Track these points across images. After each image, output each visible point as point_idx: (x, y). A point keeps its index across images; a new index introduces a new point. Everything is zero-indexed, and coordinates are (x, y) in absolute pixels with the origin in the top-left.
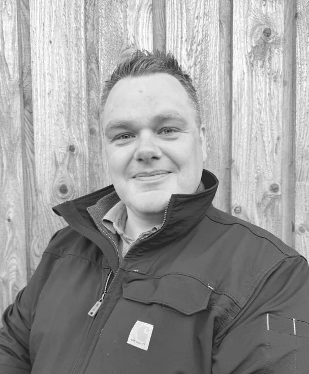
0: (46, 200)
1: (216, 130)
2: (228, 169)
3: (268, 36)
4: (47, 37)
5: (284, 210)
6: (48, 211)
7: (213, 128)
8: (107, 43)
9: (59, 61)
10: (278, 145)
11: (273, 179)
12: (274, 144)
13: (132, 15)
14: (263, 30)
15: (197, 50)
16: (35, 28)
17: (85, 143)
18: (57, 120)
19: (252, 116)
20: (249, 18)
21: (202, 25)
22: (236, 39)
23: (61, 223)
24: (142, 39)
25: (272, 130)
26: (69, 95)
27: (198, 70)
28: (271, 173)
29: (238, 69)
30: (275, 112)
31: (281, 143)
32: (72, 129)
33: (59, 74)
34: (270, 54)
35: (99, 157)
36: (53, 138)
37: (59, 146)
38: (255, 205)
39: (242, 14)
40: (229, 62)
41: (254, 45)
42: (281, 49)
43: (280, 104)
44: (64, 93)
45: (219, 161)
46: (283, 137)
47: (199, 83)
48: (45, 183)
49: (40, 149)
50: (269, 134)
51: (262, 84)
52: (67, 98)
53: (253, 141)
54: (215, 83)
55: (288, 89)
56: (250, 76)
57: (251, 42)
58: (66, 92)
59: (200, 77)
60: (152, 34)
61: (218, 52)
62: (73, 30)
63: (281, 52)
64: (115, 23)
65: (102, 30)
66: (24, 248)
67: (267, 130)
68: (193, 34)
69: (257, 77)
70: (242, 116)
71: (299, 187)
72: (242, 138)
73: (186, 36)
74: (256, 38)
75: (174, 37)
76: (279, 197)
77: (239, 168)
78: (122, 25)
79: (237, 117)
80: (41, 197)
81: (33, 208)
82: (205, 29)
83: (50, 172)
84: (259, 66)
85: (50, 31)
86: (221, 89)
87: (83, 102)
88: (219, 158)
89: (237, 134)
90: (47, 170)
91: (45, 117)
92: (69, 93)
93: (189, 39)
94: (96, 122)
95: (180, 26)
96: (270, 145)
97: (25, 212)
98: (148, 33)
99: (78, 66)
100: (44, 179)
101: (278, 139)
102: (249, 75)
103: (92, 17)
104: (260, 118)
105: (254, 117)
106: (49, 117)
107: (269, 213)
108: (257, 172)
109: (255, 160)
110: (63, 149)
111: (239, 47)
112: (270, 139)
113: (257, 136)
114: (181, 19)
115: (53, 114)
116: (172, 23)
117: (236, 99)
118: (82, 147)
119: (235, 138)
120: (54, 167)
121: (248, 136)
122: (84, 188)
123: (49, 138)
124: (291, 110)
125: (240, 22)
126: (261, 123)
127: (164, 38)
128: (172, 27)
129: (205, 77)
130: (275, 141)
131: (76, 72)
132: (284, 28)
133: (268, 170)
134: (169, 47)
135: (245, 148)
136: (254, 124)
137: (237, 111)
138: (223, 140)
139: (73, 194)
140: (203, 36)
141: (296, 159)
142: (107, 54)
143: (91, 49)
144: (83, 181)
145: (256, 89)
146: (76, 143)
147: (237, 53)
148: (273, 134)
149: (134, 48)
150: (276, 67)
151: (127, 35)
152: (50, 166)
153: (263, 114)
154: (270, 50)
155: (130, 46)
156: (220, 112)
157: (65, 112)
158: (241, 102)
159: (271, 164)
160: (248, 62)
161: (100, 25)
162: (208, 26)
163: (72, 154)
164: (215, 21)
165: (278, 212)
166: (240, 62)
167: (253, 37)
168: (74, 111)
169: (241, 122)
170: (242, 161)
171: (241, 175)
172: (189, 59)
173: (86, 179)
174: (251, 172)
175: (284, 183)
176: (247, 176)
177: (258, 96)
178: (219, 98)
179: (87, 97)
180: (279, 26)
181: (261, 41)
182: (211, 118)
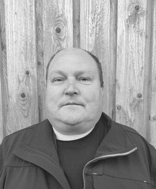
0: (14, 101)
1: (107, 63)
2: (114, 85)
3: (138, 10)
4: (14, 10)
5: (145, 108)
6: (14, 107)
7: (106, 62)
8: (47, 14)
9: (21, 24)
10: (142, 72)
11: (138, 91)
12: (140, 71)
14: (135, 7)
15: (97, 18)
16: (8, 6)
17: (35, 70)
18: (20, 57)
19: (128, 55)
21: (100, 4)
22: (119, 11)
23: (22, 114)
25: (139, 63)
26: (26, 43)
27: (98, 29)
28: (138, 87)
29: (120, 28)
30: (141, 53)
31: (144, 71)
32: (28, 62)
33: (20, 32)
34: (139, 20)
35: (43, 77)
37: (21, 71)
38: (128, 105)
40: (115, 25)
41: (129, 15)
42: (145, 17)
43: (144, 49)
44: (23, 42)
45: (109, 80)
46: (145, 67)
47: (98, 36)
48: (13, 92)
49: (10, 73)
50: (137, 65)
51: (134, 37)
52: (25, 45)
53: (128, 69)
54: (107, 36)
55: (149, 40)
56: (127, 33)
58: (24, 42)
59: (99, 33)
60: (72, 9)
61: (109, 19)
63: (145, 19)
64: (52, 2)
65: (44, 7)
66: (2, 127)
67: (136, 63)
68: (95, 9)
69: (131, 33)
70: (122, 55)
71: (153, 95)
72: (122, 68)
73: (91, 9)
74: (131, 11)
75: (85, 11)
77: (120, 84)
78: (56, 4)
79: (119, 56)
80: (11, 99)
81: (7, 106)
82: (102, 6)
83: (16, 86)
84: (132, 27)
85: (16, 7)
86: (110, 40)
87: (34, 47)
88: (109, 78)
89: (119, 65)
90: (14, 85)
91: (13, 55)
92: (26, 42)
93: (93, 12)
94: (41, 58)
95: (88, 4)
96: (138, 72)
97: (3, 108)
98: (70, 8)
99: (31, 27)
100: (13, 90)
101: (142, 68)
104: (132, 56)
105: (129, 56)
106: (15, 55)
107: (136, 109)
108: (130, 87)
109: (129, 80)
110: (23, 73)
111: (121, 16)
112: (137, 68)
113: (131, 67)
114: (89, 0)
115: (18, 54)
116: (83, 2)
117: (119, 46)
118: (33, 72)
119: (118, 67)
120: (18, 83)
121: (125, 67)
122: (34, 95)
123: (15, 67)
124: (149, 52)
125: (122, 2)
126: (133, 59)
127: (79, 11)
128: (84, 5)
129: (102, 33)
130: (140, 70)
131: (30, 30)
132: (147, 5)
133: (136, 85)
134: (81, 16)
135: (123, 73)
136: (129, 60)
137: (120, 52)
138: (112, 69)
139: (28, 98)
140: (100, 10)
141: (152, 79)
142: (47, 20)
143: (38, 18)
144: (34, 91)
145: (130, 40)
146: (30, 70)
147: (120, 20)
148: (139, 65)
149: (62, 17)
150: (142, 28)
151: (59, 9)
152: (16, 82)
153: (134, 54)
154: (139, 18)
155: (60, 16)
156: (110, 53)
157: (24, 52)
158: (122, 47)
159: (138, 82)
160: (126, 24)
161: (43, 4)
162: (104, 4)
163: (28, 76)
164: (108, 1)
165: (141, 109)
166: (122, 25)
167: (129, 10)
168: (29, 52)
169: (122, 58)
170: (122, 80)
171: (121, 88)
172: (93, 23)
173: (35, 90)
174: (127, 87)
175: (145, 93)
176: (125, 89)
177: (131, 44)
178: (110, 45)
179: (36, 44)
180: (144, 4)
181: (133, 12)
182: (105, 56)
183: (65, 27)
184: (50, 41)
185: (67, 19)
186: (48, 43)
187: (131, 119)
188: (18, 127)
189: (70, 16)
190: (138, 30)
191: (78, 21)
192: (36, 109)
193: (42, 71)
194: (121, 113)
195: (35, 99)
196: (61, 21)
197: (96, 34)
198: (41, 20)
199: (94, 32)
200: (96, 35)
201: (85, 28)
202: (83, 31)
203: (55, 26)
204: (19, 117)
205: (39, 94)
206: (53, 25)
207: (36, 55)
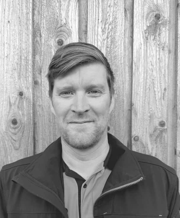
0: (2, 129)
1: (121, 83)
2: (129, 110)
3: (158, 19)
4: (7, 18)
5: (169, 139)
6: (3, 136)
7: (119, 82)
8: (47, 23)
9: (14, 35)
10: (165, 94)
11: (161, 118)
12: (162, 93)
13: (64, 5)
14: (154, 15)
15: (109, 28)
17: (31, 90)
18: (12, 74)
19: (147, 73)
20: (145, 7)
21: (112, 12)
22: (136, 20)
23: (12, 145)
24: (71, 21)
25: (161, 83)
26: (20, 58)
27: (109, 42)
28: (160, 113)
30: (163, 71)
31: (167, 93)
32: (22, 81)
33: (14, 44)
34: (160, 31)
35: (40, 100)
36: (9, 87)
37: (13, 92)
38: (148, 136)
39: (140, 4)
40: (131, 37)
41: (148, 25)
42: (167, 28)
43: (166, 66)
44: (17, 56)
45: (123, 104)
46: (168, 89)
47: (110, 50)
48: (2, 117)
50: (159, 86)
51: (154, 51)
53: (147, 91)
54: (121, 50)
55: (172, 56)
56: (146, 46)
57: (147, 23)
58: (18, 56)
59: (111, 47)
60: (78, 17)
61: (123, 30)
62: (25, 14)
63: (167, 30)
64: (53, 9)
65: (44, 15)
67: (157, 84)
69: (150, 47)
70: (139, 73)
73: (101, 18)
74: (150, 20)
75: (93, 20)
76: (165, 130)
77: (137, 109)
78: (58, 11)
79: (136, 74)
82: (114, 14)
83: (6, 110)
85: (9, 15)
86: (125, 55)
87: (30, 62)
88: (123, 102)
89: (136, 86)
90: (4, 108)
91: (4, 72)
92: (20, 56)
93: (103, 21)
94: (39, 76)
95: (97, 12)
96: (159, 94)
98: (75, 16)
99: (27, 38)
100: (2, 115)
101: (165, 90)
102: (144, 45)
103: (38, 6)
104: (152, 75)
105: (148, 74)
106: (6, 72)
107: (159, 141)
108: (150, 113)
109: (148, 104)
110: (15, 94)
111: (138, 27)
112: (159, 90)
113: (150, 88)
114: (98, 7)
115: (9, 70)
116: (92, 10)
117: (136, 62)
118: (28, 93)
119: (134, 88)
120: (9, 107)
121: (143, 88)
122: (29, 121)
123: (6, 86)
124: (174, 70)
125: (139, 9)
126: (153, 78)
127: (87, 20)
128: (92, 13)
129: (114, 46)
130: (163, 91)
131: (25, 42)
132: (170, 14)
134: (89, 26)
135: (141, 95)
136: (148, 79)
137: (136, 70)
138: (126, 90)
139: (21, 125)
140: (113, 19)
141: (178, 103)
142: (47, 30)
143: (37, 27)
144: (28, 116)
145: (150, 55)
146: (24, 90)
147: (136, 30)
148: (161, 86)
149: (66, 26)
150: (163, 40)
151: (61, 18)
152: (6, 106)
153: (154, 72)
154: (160, 28)
155: (63, 25)
156: (124, 70)
157: (18, 69)
158: (139, 64)
159: (160, 107)
160: (144, 36)
161: (43, 11)
162: (117, 12)
163: (21, 97)
164: (121, 8)
165: (164, 141)
166: (139, 37)
167: (148, 19)
168: (23, 68)
169: (139, 77)
170: (139, 104)
171: (138, 114)
172: (103, 34)
173: (30, 115)
174: (146, 112)
175: (169, 121)
176: (143, 115)
177: (151, 60)
178: (124, 61)
179: (33, 59)
180: (166, 12)
181: (153, 22)
182: (118, 75)
183: (69, 39)
184: (50, 55)
185: (71, 29)
186: (48, 57)
187: (151, 153)
188: (7, 162)
189: (75, 26)
191: (85, 32)
192: (31, 139)
193: (39, 93)
194: (139, 146)
195: (30, 127)
196: (64, 32)
197: (107, 47)
198: (40, 31)
199: (105, 45)
200: (108, 49)
201: (93, 40)
203: (57, 37)
204: (8, 149)
205: (35, 121)
206: (55, 36)
207: (33, 72)
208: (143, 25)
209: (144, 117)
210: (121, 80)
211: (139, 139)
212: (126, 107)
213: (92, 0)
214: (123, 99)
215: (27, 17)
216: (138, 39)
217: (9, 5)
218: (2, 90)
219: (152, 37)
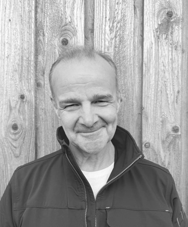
0: (2, 135)
1: (130, 85)
2: (140, 114)
3: (170, 17)
4: (8, 17)
5: (183, 146)
6: (2, 143)
7: (129, 84)
8: (51, 21)
9: (16, 34)
10: (178, 97)
11: (174, 123)
12: (175, 96)
13: (69, 2)
14: (166, 13)
15: (117, 26)
17: (33, 93)
18: (13, 76)
19: (158, 75)
20: (156, 4)
21: (121, 10)
22: (146, 18)
23: (12, 152)
24: (77, 19)
25: (174, 86)
27: (118, 41)
28: (173, 118)
29: (147, 40)
30: (176, 72)
31: (180, 96)
32: (23, 82)
33: (15, 43)
34: (172, 30)
35: (43, 103)
36: (9, 89)
37: (13, 95)
38: (160, 142)
39: (151, 1)
40: (141, 35)
41: (160, 23)
42: (181, 26)
43: (179, 67)
44: (18, 57)
45: (133, 108)
46: (182, 91)
47: (118, 50)
48: (1, 122)
50: (172, 89)
51: (166, 51)
52: (21, 60)
53: (159, 94)
54: (130, 50)
55: (186, 55)
56: (157, 46)
57: (158, 21)
58: (19, 56)
59: (119, 46)
60: (84, 15)
61: (132, 28)
62: (27, 12)
63: (180, 28)
64: (57, 7)
65: (47, 12)
69: (162, 46)
70: (150, 75)
72: (150, 92)
73: (109, 16)
74: (162, 17)
75: (100, 18)
76: (179, 136)
77: (148, 114)
78: (62, 9)
79: (147, 76)
83: (6, 114)
84: (163, 38)
85: (10, 13)
86: (134, 55)
87: (32, 63)
88: (133, 106)
89: (146, 88)
90: (4, 112)
91: (4, 74)
92: (22, 57)
93: (111, 19)
94: (42, 77)
95: (104, 9)
96: (172, 97)
98: (81, 14)
99: (29, 37)
100: (1, 119)
101: (178, 93)
102: (156, 44)
103: (41, 3)
104: (164, 77)
106: (6, 74)
107: (172, 148)
108: (162, 117)
109: (160, 108)
110: (16, 97)
111: (149, 24)
112: (172, 92)
113: (162, 90)
114: (106, 4)
115: (10, 72)
116: (99, 7)
117: (146, 63)
118: (30, 96)
119: (145, 91)
120: (9, 111)
121: (155, 90)
122: (30, 127)
123: (6, 89)
125: (149, 7)
126: (165, 80)
127: (93, 18)
128: (99, 10)
129: (123, 46)
130: (176, 94)
131: (28, 42)
132: (183, 11)
133: (170, 115)
134: (96, 24)
135: (152, 98)
136: (160, 81)
137: (147, 71)
138: (136, 92)
139: (22, 131)
140: (121, 17)
142: (51, 29)
143: (40, 26)
144: (30, 121)
145: (161, 55)
146: (26, 93)
147: (147, 29)
148: (174, 88)
149: (70, 25)
150: (176, 39)
151: (66, 16)
152: (6, 109)
153: (166, 74)
154: (172, 27)
155: (68, 23)
156: (134, 71)
157: (19, 70)
158: (150, 65)
159: (173, 111)
160: (155, 35)
161: (46, 9)
162: (125, 9)
163: (22, 101)
164: (131, 6)
165: (178, 148)
166: (149, 36)
167: (159, 17)
168: (25, 69)
169: (150, 79)
170: (150, 108)
171: (149, 119)
172: (111, 33)
173: (32, 120)
174: (157, 117)
175: (183, 126)
176: (154, 120)
177: (163, 61)
178: (133, 61)
179: (35, 60)
180: (179, 9)
181: (165, 20)
182: (127, 76)
183: (74, 38)
184: (53, 55)
185: (77, 28)
186: (51, 58)
187: (164, 161)
188: (7, 171)
189: (80, 25)
190: (171, 43)
191: (91, 31)
192: (32, 146)
194: (151, 154)
195: (32, 132)
196: (69, 30)
197: (115, 47)
198: (43, 30)
199: (113, 45)
200: (116, 49)
201: (100, 39)
202: (98, 43)
203: (61, 36)
204: (8, 157)
205: (37, 125)
206: (59, 36)
207: (35, 74)
208: (154, 23)
209: (156, 122)
210: (130, 82)
211: (150, 145)
212: (136, 111)
213: (99, 0)
214: (133, 103)
215: (29, 15)
216: (149, 38)
217: (10, 3)
218: (1, 93)
219: (164, 36)
